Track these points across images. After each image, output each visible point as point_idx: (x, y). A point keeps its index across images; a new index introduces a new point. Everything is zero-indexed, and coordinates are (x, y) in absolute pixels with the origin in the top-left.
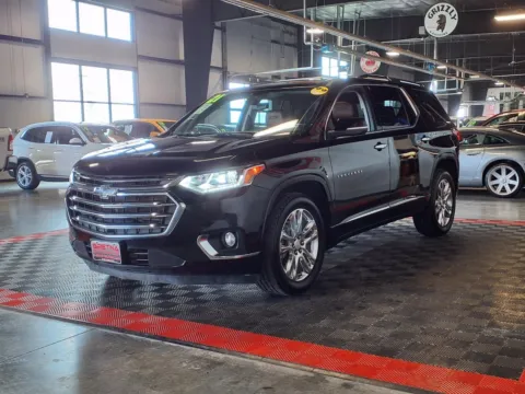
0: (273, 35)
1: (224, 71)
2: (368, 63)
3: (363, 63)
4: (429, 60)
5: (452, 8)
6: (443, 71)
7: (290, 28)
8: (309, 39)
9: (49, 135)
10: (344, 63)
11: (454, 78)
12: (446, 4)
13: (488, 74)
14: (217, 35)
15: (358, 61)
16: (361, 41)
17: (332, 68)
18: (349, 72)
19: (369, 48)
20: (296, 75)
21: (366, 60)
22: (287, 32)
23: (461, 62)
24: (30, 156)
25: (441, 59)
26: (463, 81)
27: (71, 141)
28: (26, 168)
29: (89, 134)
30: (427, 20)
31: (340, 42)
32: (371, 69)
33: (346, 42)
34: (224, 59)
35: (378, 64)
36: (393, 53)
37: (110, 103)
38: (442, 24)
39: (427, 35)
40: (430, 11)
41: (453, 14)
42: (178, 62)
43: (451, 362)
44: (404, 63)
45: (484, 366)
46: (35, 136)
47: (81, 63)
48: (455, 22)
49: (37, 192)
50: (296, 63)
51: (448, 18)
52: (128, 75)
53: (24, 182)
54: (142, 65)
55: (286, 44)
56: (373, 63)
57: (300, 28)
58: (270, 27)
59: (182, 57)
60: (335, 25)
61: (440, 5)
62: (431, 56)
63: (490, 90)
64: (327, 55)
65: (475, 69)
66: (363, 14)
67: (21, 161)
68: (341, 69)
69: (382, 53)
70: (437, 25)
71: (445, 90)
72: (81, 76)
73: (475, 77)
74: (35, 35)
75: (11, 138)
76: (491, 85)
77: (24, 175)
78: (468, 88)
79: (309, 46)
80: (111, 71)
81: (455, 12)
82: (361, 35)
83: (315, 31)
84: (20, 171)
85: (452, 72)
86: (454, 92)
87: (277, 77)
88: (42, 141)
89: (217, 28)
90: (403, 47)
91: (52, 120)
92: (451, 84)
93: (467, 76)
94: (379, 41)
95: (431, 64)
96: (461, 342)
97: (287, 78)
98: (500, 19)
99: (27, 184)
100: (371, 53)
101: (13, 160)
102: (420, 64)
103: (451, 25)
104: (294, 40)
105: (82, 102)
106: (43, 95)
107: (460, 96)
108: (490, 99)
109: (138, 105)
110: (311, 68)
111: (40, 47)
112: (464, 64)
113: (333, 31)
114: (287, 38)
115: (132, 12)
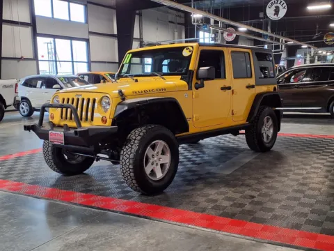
0: (170, 18)
1: (141, 40)
2: (228, 35)
3: (225, 35)
4: (265, 33)
5: (283, 2)
6: (272, 39)
7: (180, 14)
8: (194, 22)
9: (39, 83)
11: (278, 44)
13: (300, 41)
14: (137, 18)
15: (222, 33)
16: (224, 21)
17: (206, 39)
19: (229, 26)
21: (227, 33)
22: (179, 16)
23: (283, 33)
24: (27, 96)
25: (272, 31)
26: (284, 45)
27: (54, 86)
28: (25, 103)
29: (65, 82)
30: (268, 9)
31: (212, 22)
32: (230, 39)
33: (216, 22)
34: (141, 33)
35: (234, 35)
36: (243, 29)
37: (73, 62)
38: (277, 12)
39: (266, 17)
40: (269, 4)
41: (284, 6)
42: (113, 36)
44: (250, 35)
46: (29, 83)
47: (55, 37)
48: (285, 10)
49: (32, 119)
50: (184, 36)
51: (281, 8)
52: (84, 44)
53: (24, 112)
54: (92, 38)
55: (179, 24)
56: (231, 35)
57: (187, 15)
58: (170, 13)
59: (116, 33)
60: (209, 12)
62: (267, 31)
63: (298, 51)
64: (204, 31)
65: (293, 39)
66: (225, 5)
67: (23, 99)
69: (236, 28)
70: (274, 12)
71: (273, 50)
72: (55, 45)
73: (291, 42)
74: (28, 20)
75: (16, 85)
76: (299, 47)
77: (24, 108)
78: (286, 50)
79: (194, 26)
80: (74, 42)
81: (285, 4)
82: (225, 17)
83: (197, 15)
84: (22, 105)
85: (278, 40)
86: (279, 52)
88: (35, 87)
89: (138, 14)
90: (250, 25)
91: (39, 73)
92: (277, 47)
93: (286, 42)
95: (267, 35)
99: (26, 113)
100: (230, 28)
101: (19, 99)
102: (260, 35)
103: (283, 12)
104: (183, 20)
105: (56, 61)
106: (32, 57)
107: (281, 54)
108: (298, 56)
109: (89, 63)
110: (195, 38)
111: (30, 27)
112: (285, 34)
113: (208, 15)
114: (178, 19)
115: (85, 5)
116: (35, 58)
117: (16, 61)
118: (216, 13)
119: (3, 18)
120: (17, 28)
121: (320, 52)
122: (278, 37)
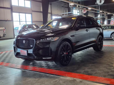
0: (62, 5)
1: (51, 13)
2: (84, 11)
3: (83, 11)
4: (98, 10)
6: (101, 12)
8: (70, 6)
10: (78, 11)
11: (104, 14)
13: (112, 13)
14: (50, 5)
15: (82, 10)
16: (82, 6)
17: (76, 12)
18: (80, 13)
19: (84, 8)
20: (68, 14)
21: (83, 10)
22: (65, 4)
25: (101, 9)
26: (106, 14)
31: (77, 6)
32: (85, 12)
33: (79, 6)
34: (51, 11)
35: (86, 11)
36: (90, 9)
37: (26, 21)
38: (101, 2)
39: (97, 4)
42: (41, 12)
43: (105, 76)
44: (92, 11)
45: (112, 77)
47: (19, 13)
50: (67, 11)
52: (30, 15)
54: (33, 13)
55: (65, 7)
57: (68, 4)
58: (61, 3)
59: (42, 11)
60: (76, 3)
62: (98, 9)
63: (112, 16)
64: (75, 9)
65: (108, 12)
68: (78, 13)
69: (87, 9)
70: (99, 2)
71: (102, 17)
72: (19, 16)
74: (9, 7)
75: (4, 30)
78: (107, 16)
79: (70, 8)
80: (26, 14)
82: (82, 5)
83: (72, 4)
85: (103, 13)
86: (104, 17)
87: (63, 15)
89: (50, 4)
90: (92, 7)
92: (103, 15)
93: (107, 13)
94: (86, 6)
96: (107, 72)
97: (65, 15)
100: (84, 9)
102: (96, 11)
103: (103, 2)
104: (67, 6)
105: (20, 21)
108: (112, 18)
109: (32, 22)
110: (71, 12)
111: (10, 9)
112: (106, 11)
113: (76, 4)
114: (65, 6)
115: (31, 1)
116: (12, 20)
117: (5, 22)
118: (79, 3)
119: (0, 6)
120: (5, 10)
122: (103, 11)
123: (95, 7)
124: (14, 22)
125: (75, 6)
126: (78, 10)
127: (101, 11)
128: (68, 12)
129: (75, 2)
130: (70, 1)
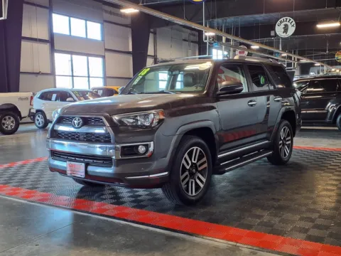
0: (184, 36)
1: (155, 57)
2: (240, 53)
3: (237, 52)
4: (276, 51)
5: (292, 20)
6: (285, 57)
7: (194, 32)
8: (206, 39)
9: (54, 96)
10: (226, 53)
11: (290, 61)
12: (288, 18)
13: (310, 58)
14: (151, 36)
15: (235, 51)
16: (237, 39)
17: (219, 56)
19: (241, 44)
21: (239, 50)
22: (192, 34)
23: (295, 52)
24: (43, 108)
25: (284, 50)
26: (296, 63)
27: (68, 100)
28: (40, 116)
29: (78, 95)
30: (277, 27)
31: (224, 39)
33: (228, 40)
34: (155, 51)
36: (255, 47)
37: (89, 77)
38: (286, 30)
39: (276, 35)
40: (279, 22)
41: (292, 24)
42: (128, 53)
44: (262, 52)
46: (46, 97)
47: (72, 53)
48: (294, 29)
50: (197, 53)
51: (290, 26)
52: (100, 60)
53: (39, 124)
54: (107, 54)
55: (192, 42)
56: (243, 52)
57: (200, 33)
58: (183, 31)
59: (131, 50)
60: (221, 30)
61: (284, 18)
62: (278, 48)
63: (311, 69)
64: (216, 48)
65: (303, 56)
67: (38, 111)
68: (224, 56)
69: (248, 46)
70: (283, 30)
72: (72, 61)
73: (304, 61)
74: (46, 37)
75: (32, 98)
76: (312, 65)
77: (40, 119)
78: (298, 68)
79: (206, 43)
80: (90, 58)
81: (294, 22)
82: (237, 35)
83: (209, 34)
84: (37, 118)
85: (290, 58)
86: (291, 69)
88: (50, 100)
89: (152, 32)
90: (262, 43)
91: (55, 87)
92: (289, 65)
93: (298, 60)
94: (248, 39)
95: (278, 53)
98: (320, 26)
99: (41, 125)
100: (242, 46)
101: (33, 111)
102: (272, 53)
103: (291, 30)
104: (196, 39)
105: (73, 76)
106: (49, 72)
107: (294, 72)
108: (312, 73)
109: (106, 78)
110: (207, 55)
111: (48, 44)
112: (297, 52)
113: (220, 34)
114: (192, 38)
115: (102, 24)
116: (53, 73)
117: (34, 76)
118: (228, 31)
119: (23, 35)
120: (36, 45)
121: (333, 70)
122: (290, 55)
123: (270, 44)
124: (57, 77)
125: (218, 39)
126: (225, 49)
127: (285, 55)
128: (199, 55)
129: (219, 28)
130: (206, 26)
